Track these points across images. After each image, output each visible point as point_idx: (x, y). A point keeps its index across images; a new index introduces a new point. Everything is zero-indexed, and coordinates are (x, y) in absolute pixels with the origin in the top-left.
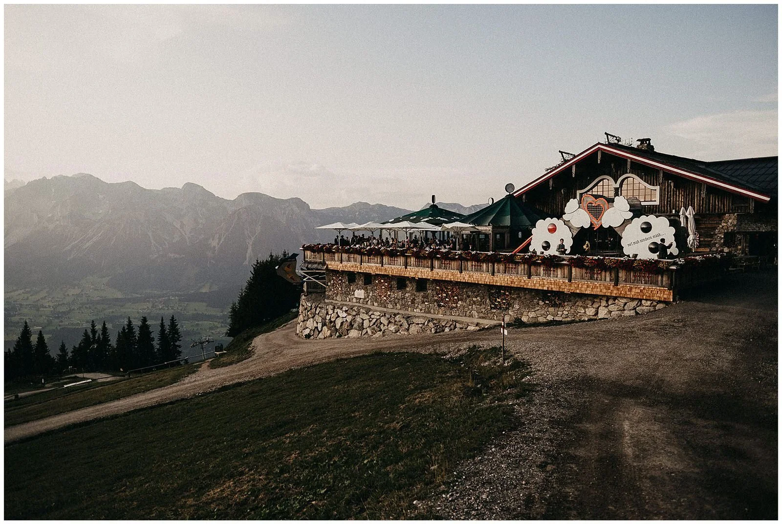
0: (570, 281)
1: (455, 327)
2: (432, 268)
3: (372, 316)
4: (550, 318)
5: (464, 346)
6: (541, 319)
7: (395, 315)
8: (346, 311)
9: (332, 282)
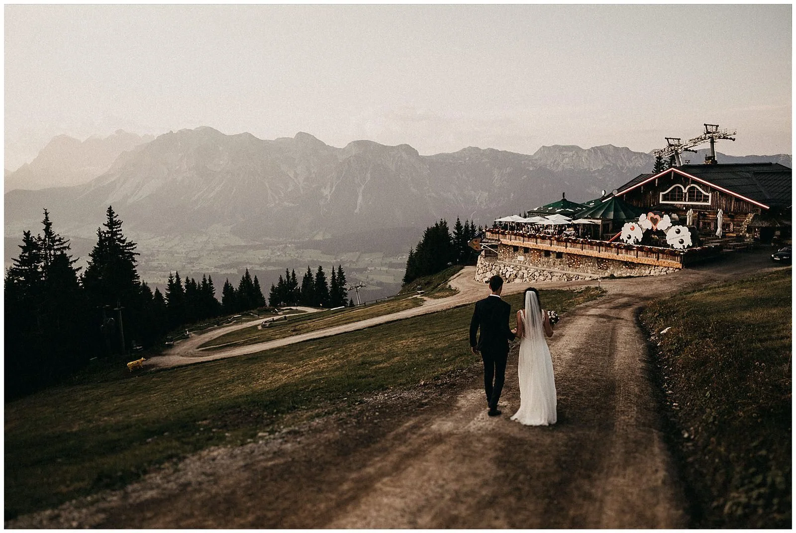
0: (637, 257)
1: (578, 278)
2: (566, 247)
3: (529, 271)
4: (628, 274)
5: (583, 287)
6: (624, 275)
7: (543, 271)
8: (512, 268)
9: (503, 250)
